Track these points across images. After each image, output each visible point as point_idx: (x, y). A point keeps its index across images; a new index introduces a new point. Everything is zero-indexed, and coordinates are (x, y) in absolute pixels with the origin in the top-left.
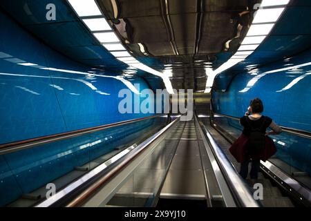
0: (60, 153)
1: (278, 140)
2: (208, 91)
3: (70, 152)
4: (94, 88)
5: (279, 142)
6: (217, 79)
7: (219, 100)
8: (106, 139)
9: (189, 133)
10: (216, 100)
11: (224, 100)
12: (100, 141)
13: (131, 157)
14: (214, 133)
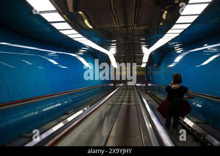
0: (26, 114)
1: (197, 104)
2: (144, 65)
3: (36, 113)
4: (55, 63)
5: (198, 105)
6: (151, 56)
7: (151, 73)
8: (66, 102)
9: (129, 98)
10: (150, 73)
11: (156, 73)
12: (60, 104)
13: (84, 117)
14: (149, 98)
